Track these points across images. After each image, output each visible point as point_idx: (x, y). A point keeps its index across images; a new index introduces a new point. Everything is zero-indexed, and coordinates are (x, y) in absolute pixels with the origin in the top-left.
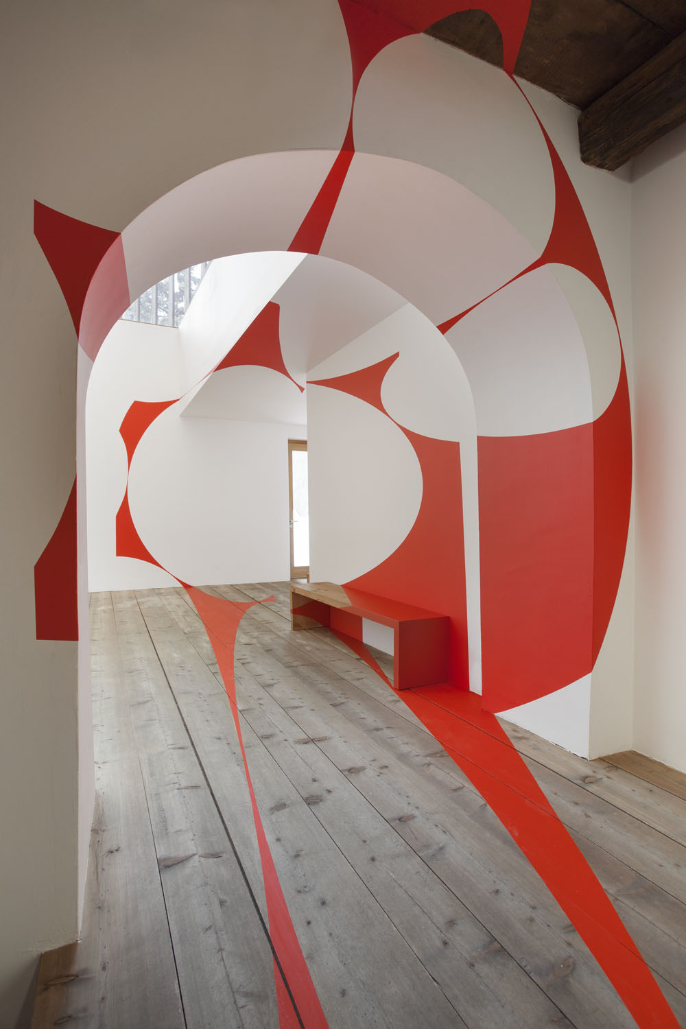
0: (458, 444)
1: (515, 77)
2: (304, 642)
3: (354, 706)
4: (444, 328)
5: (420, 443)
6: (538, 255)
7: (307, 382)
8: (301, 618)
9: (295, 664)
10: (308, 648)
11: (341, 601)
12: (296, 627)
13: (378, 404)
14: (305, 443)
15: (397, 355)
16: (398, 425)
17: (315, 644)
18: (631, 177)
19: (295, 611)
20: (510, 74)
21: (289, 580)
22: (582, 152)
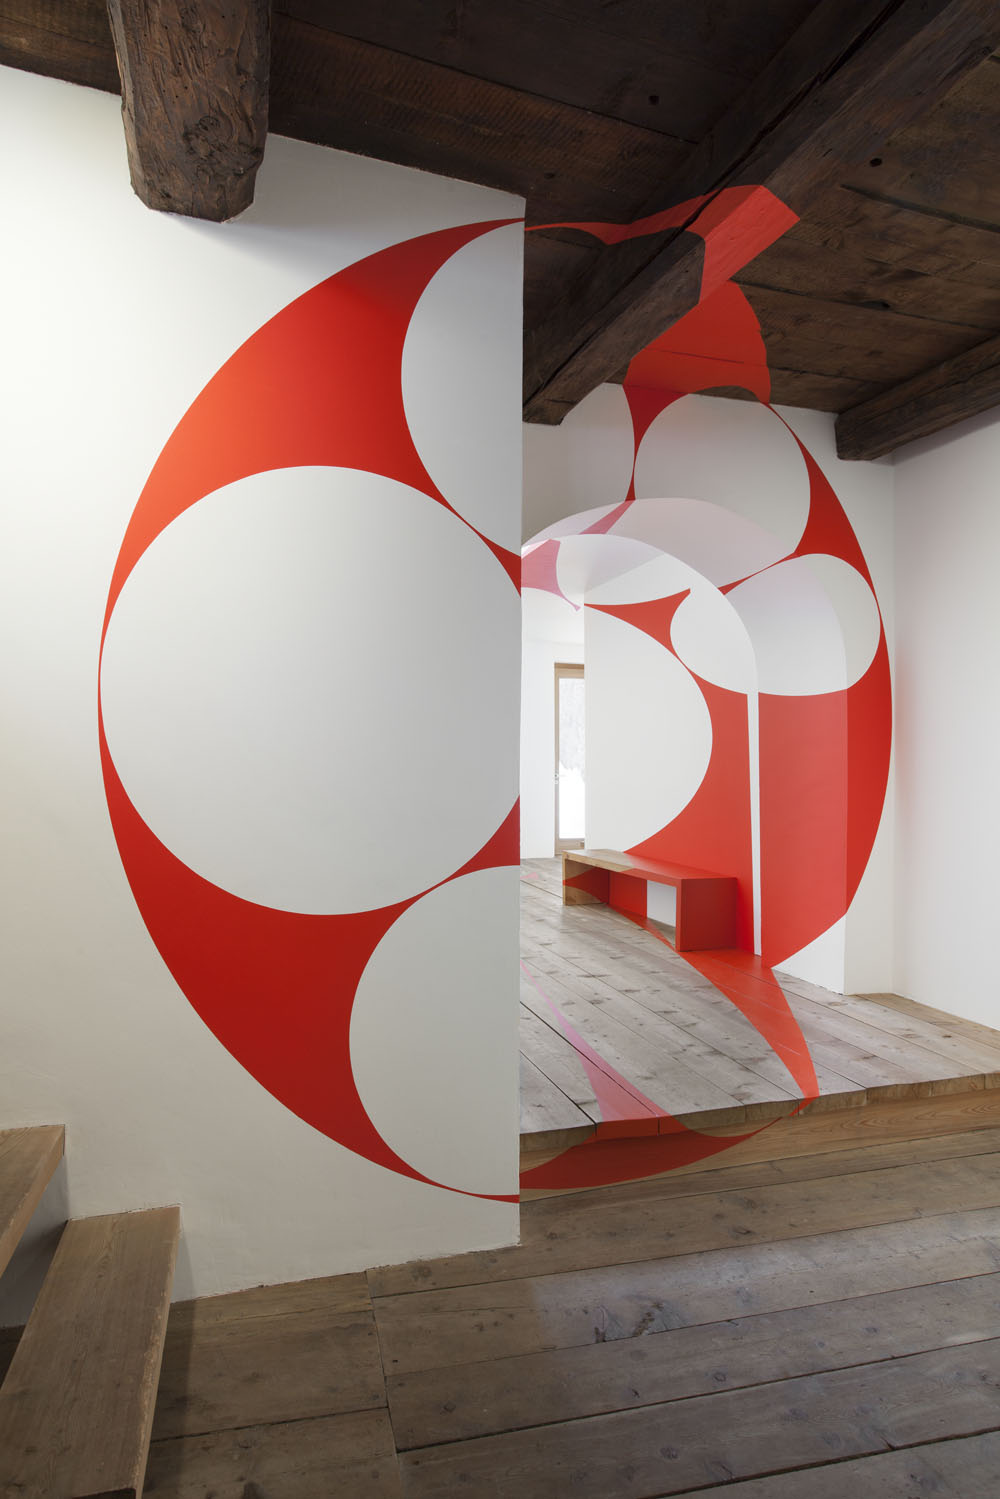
0: (746, 696)
1: (771, 405)
2: (579, 915)
3: (633, 959)
4: (725, 590)
5: (709, 690)
6: (793, 550)
7: (586, 605)
8: (575, 891)
9: (572, 931)
10: (584, 920)
11: (623, 865)
12: (569, 901)
13: (666, 642)
14: (581, 667)
15: (687, 593)
16: (691, 672)
17: (592, 917)
18: (893, 462)
19: (568, 883)
20: (766, 404)
21: (553, 856)
22: (838, 451)
